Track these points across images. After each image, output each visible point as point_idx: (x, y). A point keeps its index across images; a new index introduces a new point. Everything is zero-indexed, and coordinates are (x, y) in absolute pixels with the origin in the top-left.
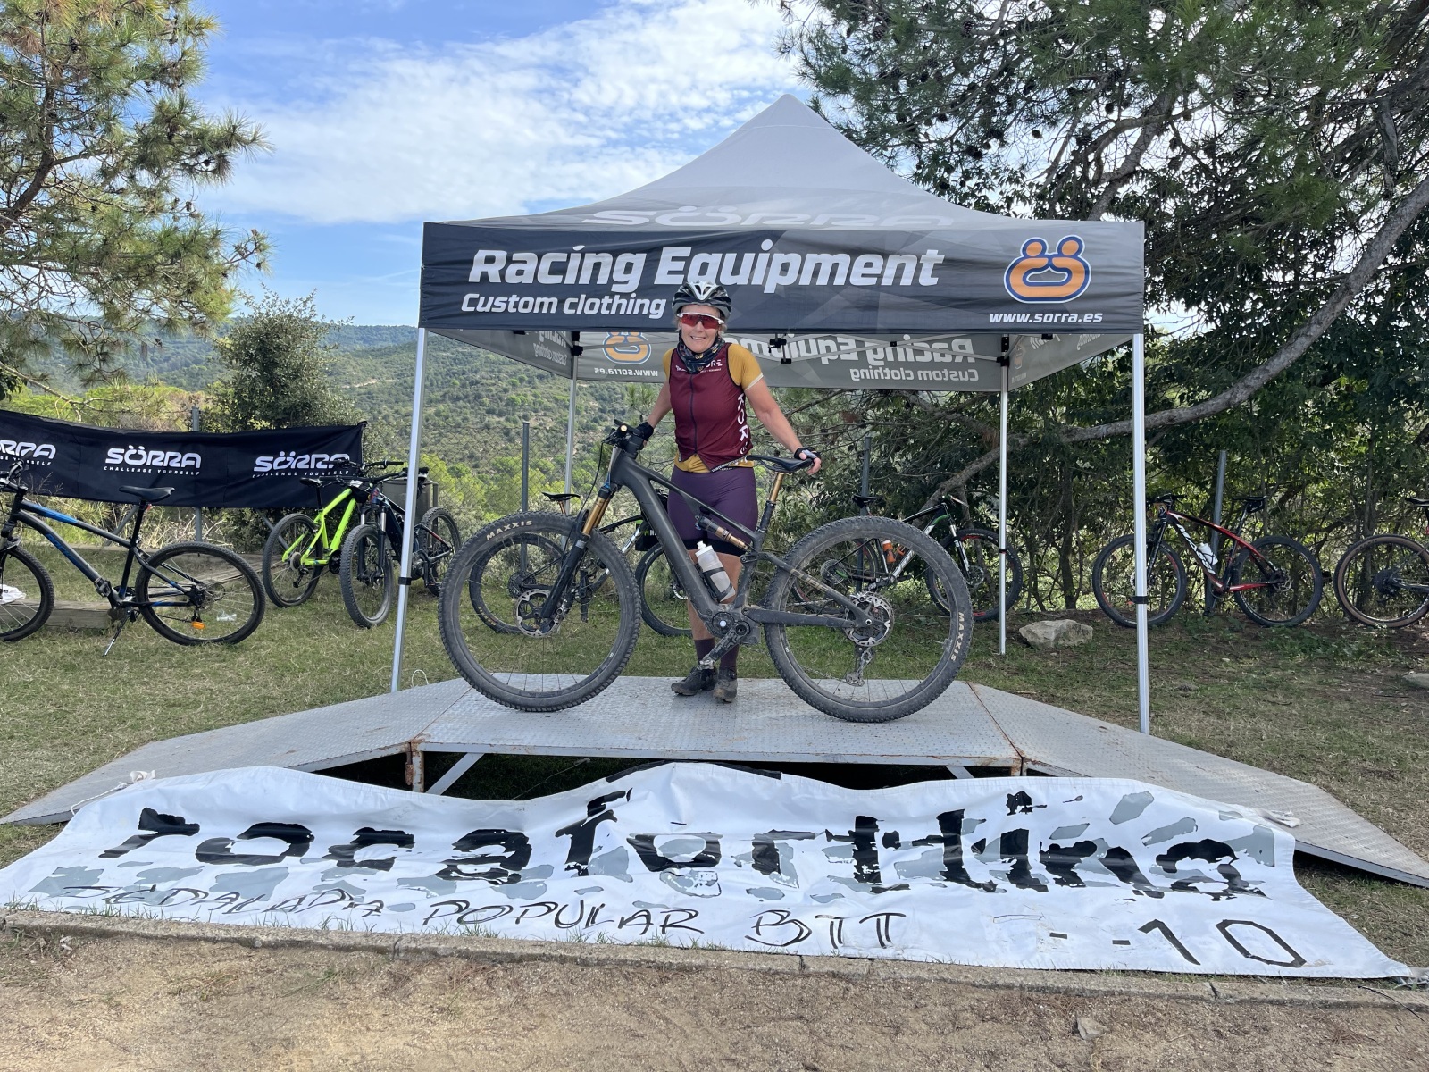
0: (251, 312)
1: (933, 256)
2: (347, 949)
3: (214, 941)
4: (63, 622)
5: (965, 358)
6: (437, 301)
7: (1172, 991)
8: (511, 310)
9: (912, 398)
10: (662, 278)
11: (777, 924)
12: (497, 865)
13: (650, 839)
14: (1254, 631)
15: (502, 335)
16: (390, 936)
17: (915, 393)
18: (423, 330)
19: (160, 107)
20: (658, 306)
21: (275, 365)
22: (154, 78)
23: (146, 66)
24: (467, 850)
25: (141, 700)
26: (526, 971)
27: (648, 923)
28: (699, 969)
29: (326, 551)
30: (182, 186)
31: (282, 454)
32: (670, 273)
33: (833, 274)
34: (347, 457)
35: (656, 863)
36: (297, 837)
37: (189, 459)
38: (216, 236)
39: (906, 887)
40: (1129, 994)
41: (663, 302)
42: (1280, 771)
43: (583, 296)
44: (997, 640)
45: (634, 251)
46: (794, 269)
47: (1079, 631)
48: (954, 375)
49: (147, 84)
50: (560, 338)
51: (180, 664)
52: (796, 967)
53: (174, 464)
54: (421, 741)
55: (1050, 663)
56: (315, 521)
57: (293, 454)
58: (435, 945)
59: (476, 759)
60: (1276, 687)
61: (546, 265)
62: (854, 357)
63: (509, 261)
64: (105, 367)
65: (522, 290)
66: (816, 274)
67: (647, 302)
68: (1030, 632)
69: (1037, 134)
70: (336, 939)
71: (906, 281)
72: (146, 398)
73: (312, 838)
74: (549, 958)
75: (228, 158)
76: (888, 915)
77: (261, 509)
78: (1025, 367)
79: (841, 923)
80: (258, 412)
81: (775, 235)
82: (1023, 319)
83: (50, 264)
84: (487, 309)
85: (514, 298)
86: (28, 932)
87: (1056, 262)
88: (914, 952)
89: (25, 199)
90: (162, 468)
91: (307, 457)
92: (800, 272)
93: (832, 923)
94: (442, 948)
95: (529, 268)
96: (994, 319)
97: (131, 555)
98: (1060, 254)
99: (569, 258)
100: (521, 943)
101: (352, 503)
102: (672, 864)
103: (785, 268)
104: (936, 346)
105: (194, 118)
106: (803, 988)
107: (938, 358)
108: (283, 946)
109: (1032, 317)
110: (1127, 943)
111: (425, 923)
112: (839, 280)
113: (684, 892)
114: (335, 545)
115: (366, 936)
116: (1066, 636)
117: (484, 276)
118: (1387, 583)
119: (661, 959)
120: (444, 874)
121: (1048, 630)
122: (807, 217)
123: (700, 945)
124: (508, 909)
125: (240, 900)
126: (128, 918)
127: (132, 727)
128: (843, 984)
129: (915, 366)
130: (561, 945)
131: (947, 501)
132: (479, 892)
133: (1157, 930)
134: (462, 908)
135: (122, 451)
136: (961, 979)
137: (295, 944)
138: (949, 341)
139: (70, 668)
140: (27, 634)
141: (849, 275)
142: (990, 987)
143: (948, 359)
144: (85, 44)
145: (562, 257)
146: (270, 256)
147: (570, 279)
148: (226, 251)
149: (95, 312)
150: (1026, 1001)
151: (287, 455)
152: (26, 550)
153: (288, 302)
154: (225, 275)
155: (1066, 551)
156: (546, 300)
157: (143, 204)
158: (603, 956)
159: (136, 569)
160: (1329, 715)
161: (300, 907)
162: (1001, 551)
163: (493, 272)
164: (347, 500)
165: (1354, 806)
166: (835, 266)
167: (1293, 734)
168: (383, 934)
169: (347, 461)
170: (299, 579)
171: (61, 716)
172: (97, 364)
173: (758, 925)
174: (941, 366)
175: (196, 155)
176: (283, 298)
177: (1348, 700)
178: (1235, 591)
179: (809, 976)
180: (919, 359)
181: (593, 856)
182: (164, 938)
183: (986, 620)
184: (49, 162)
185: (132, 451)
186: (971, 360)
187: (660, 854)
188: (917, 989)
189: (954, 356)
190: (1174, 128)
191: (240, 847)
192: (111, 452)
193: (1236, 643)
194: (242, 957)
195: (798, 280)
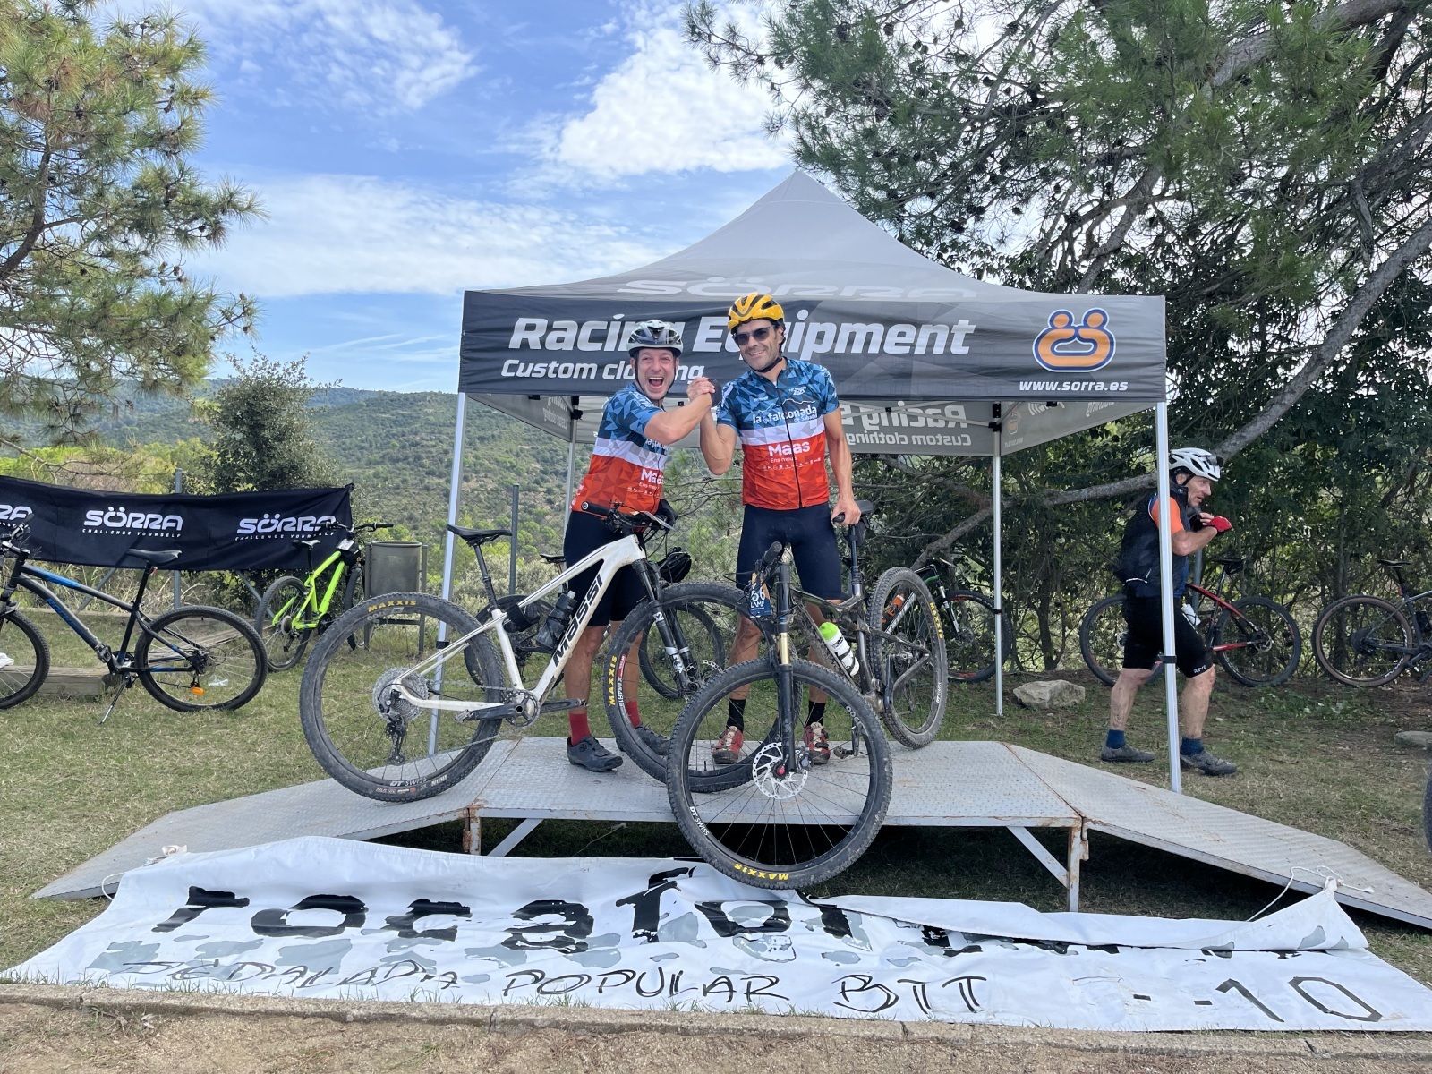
0: (236, 374)
1: (965, 326)
2: (442, 1022)
3: (304, 1016)
4: (55, 689)
5: (958, 424)
6: (477, 366)
7: (1271, 1048)
8: (551, 375)
9: (893, 461)
10: (700, 345)
11: (861, 989)
12: (561, 933)
13: (718, 905)
14: (1239, 690)
15: (519, 400)
16: (484, 1008)
17: (895, 457)
18: (463, 395)
19: (160, 174)
20: (696, 372)
21: (262, 427)
22: (151, 146)
23: (144, 134)
24: (527, 919)
25: (150, 769)
26: (628, 1042)
27: (731, 990)
28: (803, 1036)
29: (315, 615)
30: (170, 252)
31: (266, 516)
32: (708, 340)
33: (867, 343)
34: (333, 520)
35: (725, 927)
36: (351, 908)
37: (170, 521)
38: (209, 300)
39: (978, 949)
40: (1230, 1053)
41: (701, 369)
42: (1306, 829)
43: (623, 363)
44: (993, 700)
45: (673, 320)
46: (829, 337)
47: (1072, 691)
48: (948, 440)
49: (142, 151)
50: (562, 403)
51: (182, 731)
52: (900, 1033)
53: (155, 526)
54: (480, 807)
55: (1050, 724)
56: (306, 584)
57: (277, 516)
58: (533, 1016)
59: (535, 824)
60: (1278, 746)
61: (586, 332)
62: (850, 422)
63: (550, 328)
64: (77, 429)
65: (561, 356)
66: (850, 342)
67: (685, 368)
68: (1024, 692)
69: (1017, 211)
70: (431, 1012)
71: (939, 349)
72: (125, 460)
73: (366, 909)
74: (650, 1028)
75: (223, 225)
76: (969, 979)
77: (242, 571)
78: (1021, 433)
79: (923, 987)
80: (241, 474)
81: (810, 305)
82: (1052, 387)
83: (36, 327)
84: (527, 374)
85: (554, 364)
86: (107, 1011)
87: (1083, 332)
88: (1006, 1016)
89: (14, 261)
90: (142, 530)
91: (293, 519)
92: (835, 341)
93: (914, 988)
94: (539, 1019)
95: (570, 336)
96: (1024, 387)
97: (133, 619)
98: (1086, 326)
99: (609, 326)
100: (618, 1013)
101: (341, 565)
102: (744, 930)
103: (820, 336)
104: (929, 411)
105: (192, 185)
106: (910, 1054)
107: (931, 423)
108: (375, 1020)
109: (1060, 385)
110: (1208, 1003)
111: (506, 994)
112: (874, 349)
113: (758, 957)
114: (324, 609)
115: (459, 1008)
116: (1060, 694)
117: (525, 344)
118: (1363, 642)
119: (763, 1026)
120: (510, 943)
121: (1042, 690)
122: (836, 289)
123: (798, 1011)
124: (586, 979)
125: (309, 974)
126: (209, 996)
127: (148, 796)
128: (949, 1050)
129: (910, 431)
130: (660, 1015)
131: (937, 563)
132: (552, 962)
133: (1234, 990)
134: (538, 978)
135: (101, 513)
136: (1066, 1042)
137: (388, 1018)
138: (942, 407)
139: (68, 736)
140: (18, 702)
141: (882, 344)
142: (1095, 1051)
143: (941, 424)
144: (91, 111)
145: (602, 325)
146: (257, 319)
147: (610, 346)
148: (214, 315)
149: (69, 374)
150: (1131, 1063)
151: (272, 517)
152: (24, 615)
153: (277, 365)
154: (213, 338)
155: (1043, 613)
156: (586, 366)
157: (131, 268)
158: (704, 1025)
159: (136, 635)
160: (1337, 773)
161: (375, 980)
162: (997, 612)
163: (534, 339)
164: (336, 563)
165: (1382, 861)
166: (870, 335)
167: (1309, 791)
168: (476, 1006)
169: (335, 524)
170: (290, 643)
171: (72, 785)
172: (69, 425)
173: (843, 992)
174: (935, 431)
175: (189, 222)
176: (272, 361)
177: (1350, 759)
178: (1218, 652)
179: (913, 1042)
180: (913, 424)
181: (661, 923)
182: (251, 1014)
183: (977, 681)
184: (39, 226)
185: (111, 513)
186: (964, 426)
187: (730, 919)
188: (1024, 1054)
189: (947, 422)
190: (1155, 208)
191: (296, 919)
192: (89, 514)
193: (1225, 703)
194: (333, 1033)
195: (833, 348)
